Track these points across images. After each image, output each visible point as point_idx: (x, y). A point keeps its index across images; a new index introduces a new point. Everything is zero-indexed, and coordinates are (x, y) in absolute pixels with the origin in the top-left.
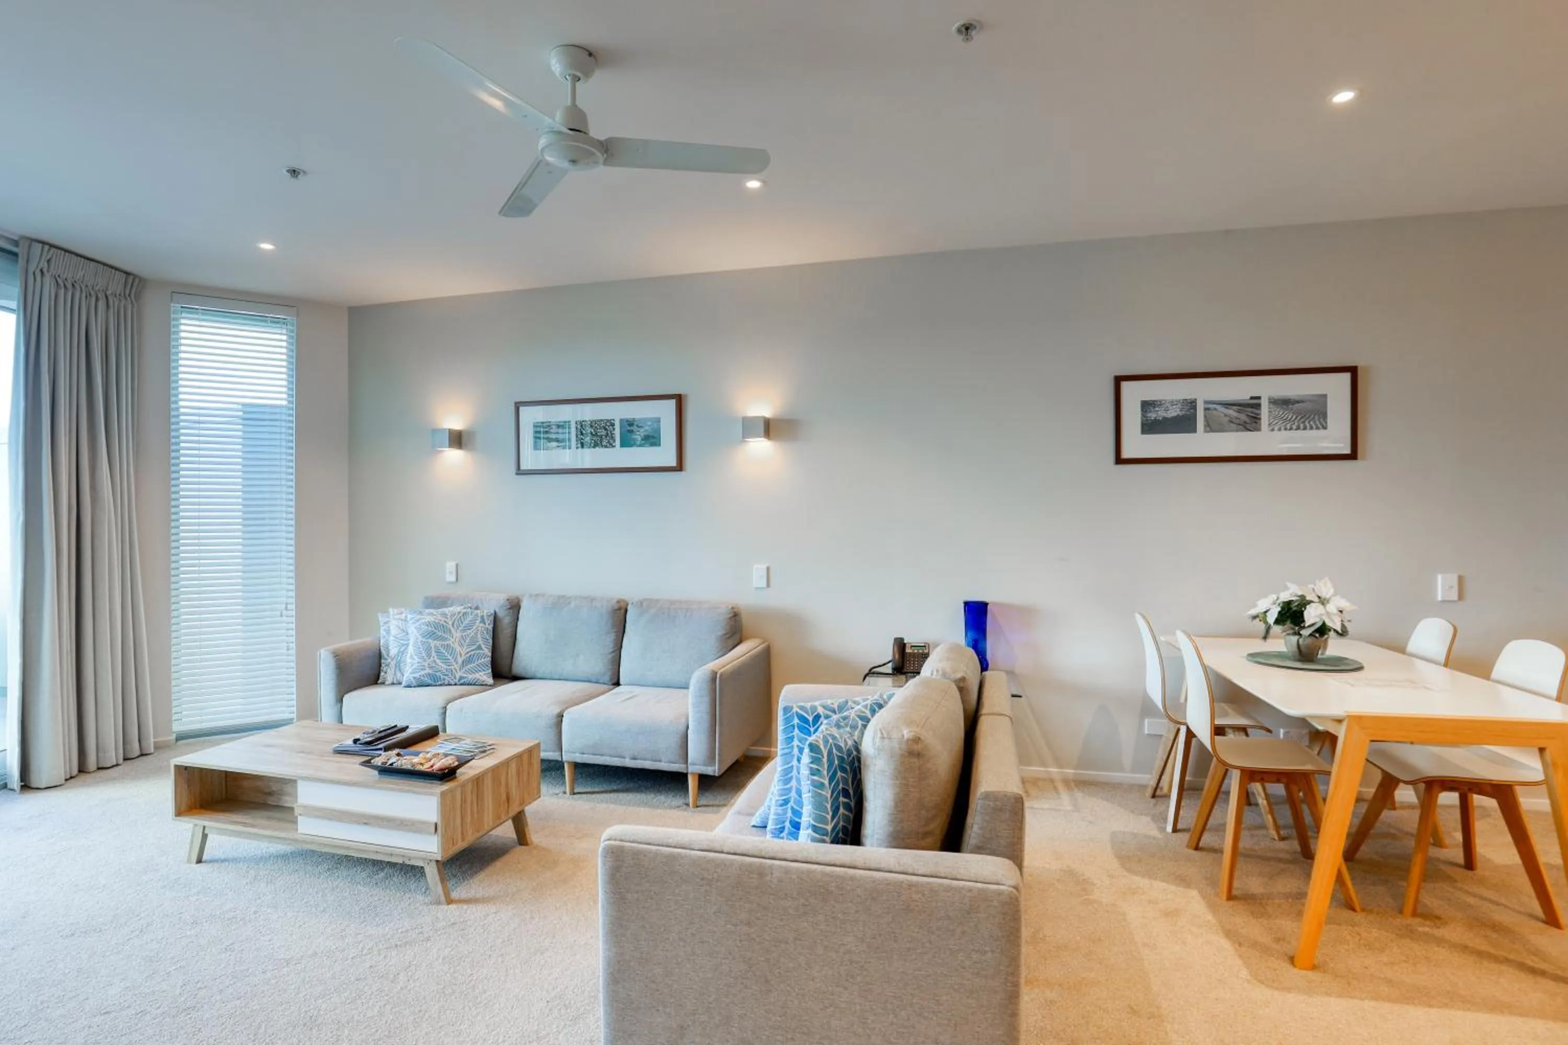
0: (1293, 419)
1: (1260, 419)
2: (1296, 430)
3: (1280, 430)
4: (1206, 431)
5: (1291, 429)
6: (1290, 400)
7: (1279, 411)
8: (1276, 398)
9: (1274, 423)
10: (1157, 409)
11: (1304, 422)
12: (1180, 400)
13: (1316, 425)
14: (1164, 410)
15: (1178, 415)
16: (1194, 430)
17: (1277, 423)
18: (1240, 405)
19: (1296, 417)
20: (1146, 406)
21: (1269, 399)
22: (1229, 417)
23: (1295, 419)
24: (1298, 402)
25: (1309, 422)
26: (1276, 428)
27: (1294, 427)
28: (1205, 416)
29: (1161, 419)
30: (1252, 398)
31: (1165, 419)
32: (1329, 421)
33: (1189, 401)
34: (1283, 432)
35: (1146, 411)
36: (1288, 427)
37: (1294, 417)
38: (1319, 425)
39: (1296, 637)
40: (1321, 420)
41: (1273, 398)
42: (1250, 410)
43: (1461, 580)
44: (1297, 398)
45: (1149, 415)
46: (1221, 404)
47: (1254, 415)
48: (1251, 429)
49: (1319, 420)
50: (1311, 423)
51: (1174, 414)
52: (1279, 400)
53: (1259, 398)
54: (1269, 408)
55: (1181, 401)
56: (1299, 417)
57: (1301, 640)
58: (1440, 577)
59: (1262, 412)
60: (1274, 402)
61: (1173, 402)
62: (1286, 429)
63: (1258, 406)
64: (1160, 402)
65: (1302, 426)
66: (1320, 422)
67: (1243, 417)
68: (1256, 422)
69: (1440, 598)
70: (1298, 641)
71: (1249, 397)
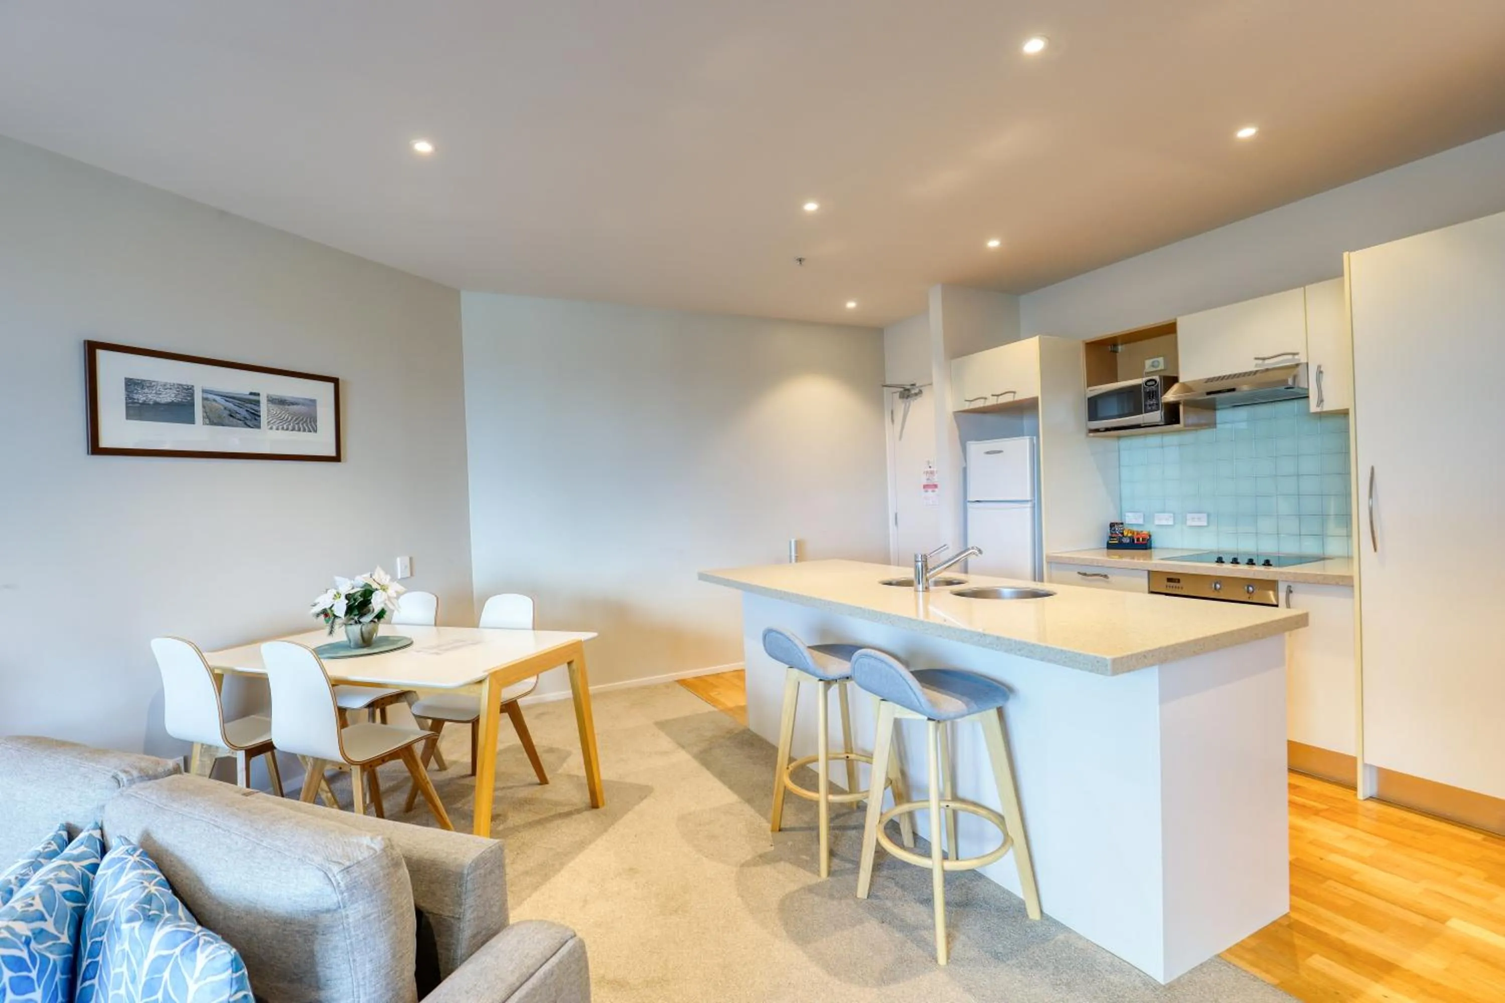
0: (288, 420)
1: (259, 416)
2: (292, 430)
3: (277, 429)
4: (204, 424)
5: (287, 429)
6: (285, 400)
7: (275, 409)
8: (274, 397)
9: (272, 422)
10: (146, 390)
11: (298, 424)
12: (174, 384)
13: (308, 428)
14: (156, 393)
15: (173, 401)
16: (192, 421)
17: (275, 422)
18: (239, 399)
19: (292, 418)
20: (131, 384)
21: (268, 397)
22: (230, 411)
23: (291, 419)
24: (293, 404)
25: (302, 424)
26: (274, 427)
27: (290, 427)
28: (204, 407)
29: (151, 403)
30: (251, 394)
31: (156, 404)
32: (318, 423)
33: (186, 387)
34: (280, 432)
35: (132, 392)
36: (285, 427)
37: (290, 418)
38: (311, 429)
39: (359, 626)
40: (312, 423)
41: (271, 397)
42: (249, 405)
43: (411, 559)
44: (293, 400)
45: (136, 396)
46: (221, 396)
47: (253, 411)
48: (252, 426)
49: (310, 422)
50: (305, 425)
51: (169, 400)
52: (276, 399)
53: (258, 395)
54: (268, 406)
55: (176, 386)
56: (294, 418)
57: (363, 628)
58: (398, 560)
59: (262, 409)
60: (272, 400)
61: (165, 385)
62: (283, 428)
63: (257, 403)
64: (151, 383)
65: (296, 427)
66: (311, 425)
67: (243, 413)
68: (256, 419)
69: (399, 577)
70: (361, 629)
71: (248, 393)
